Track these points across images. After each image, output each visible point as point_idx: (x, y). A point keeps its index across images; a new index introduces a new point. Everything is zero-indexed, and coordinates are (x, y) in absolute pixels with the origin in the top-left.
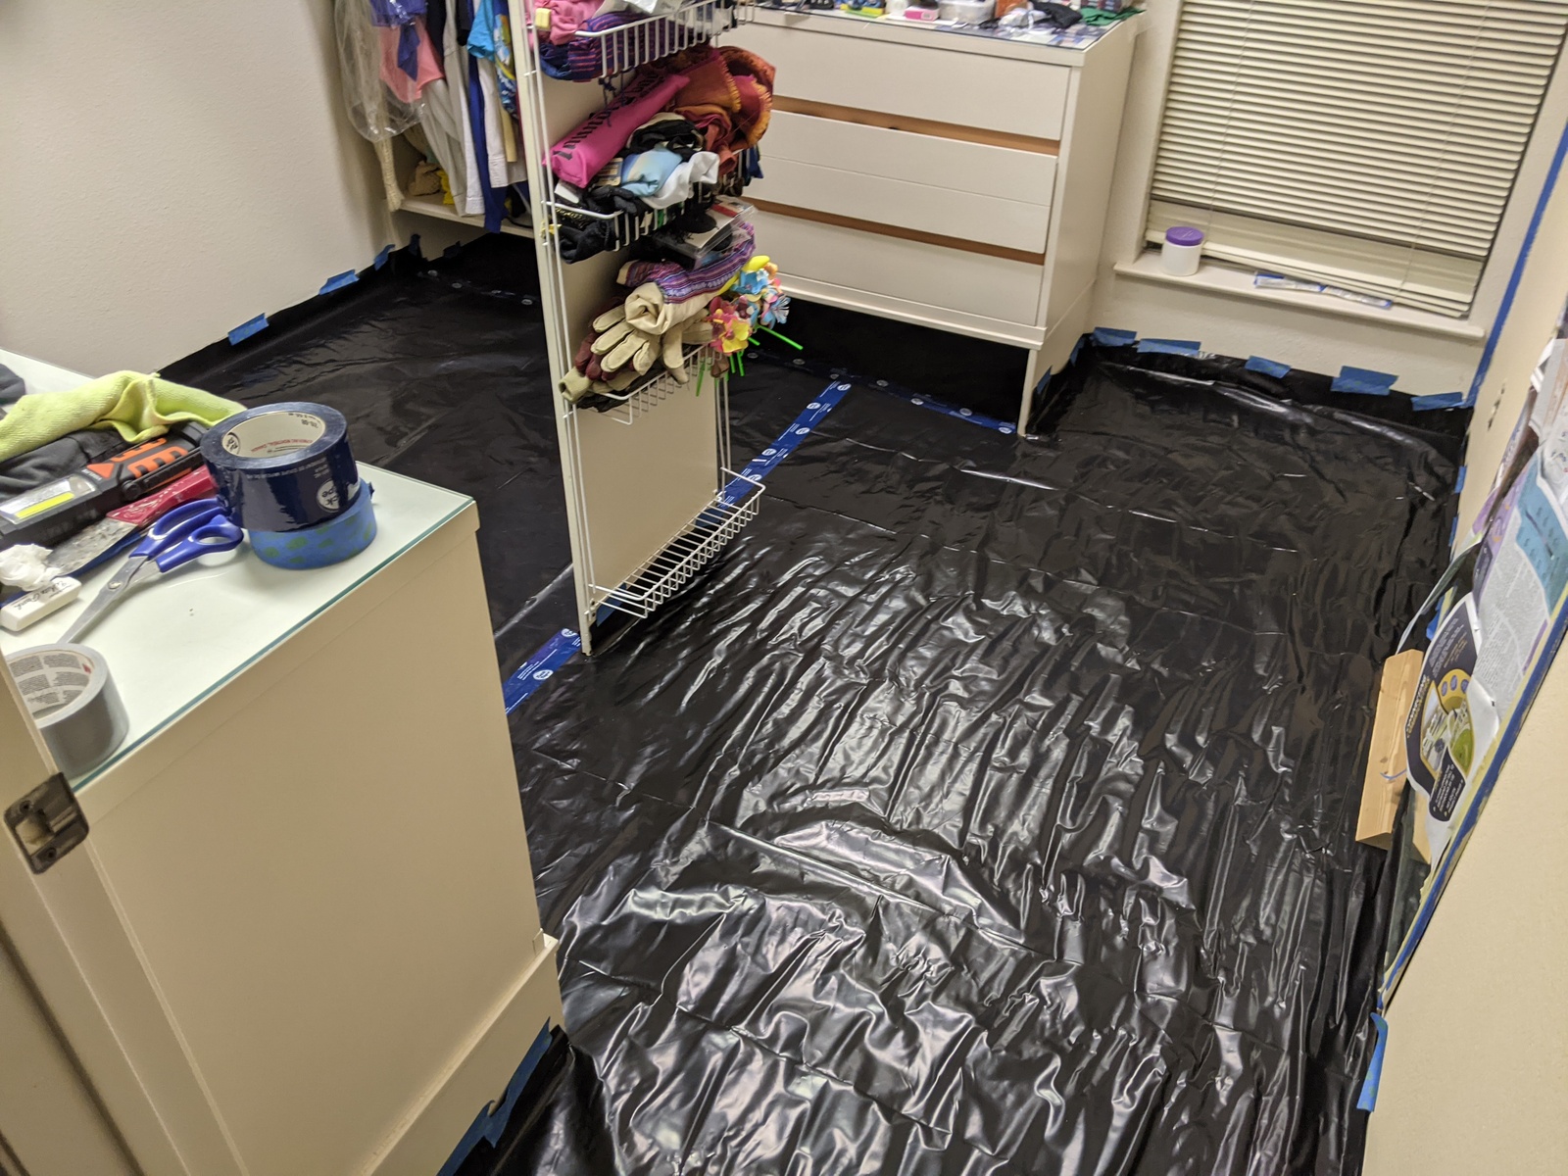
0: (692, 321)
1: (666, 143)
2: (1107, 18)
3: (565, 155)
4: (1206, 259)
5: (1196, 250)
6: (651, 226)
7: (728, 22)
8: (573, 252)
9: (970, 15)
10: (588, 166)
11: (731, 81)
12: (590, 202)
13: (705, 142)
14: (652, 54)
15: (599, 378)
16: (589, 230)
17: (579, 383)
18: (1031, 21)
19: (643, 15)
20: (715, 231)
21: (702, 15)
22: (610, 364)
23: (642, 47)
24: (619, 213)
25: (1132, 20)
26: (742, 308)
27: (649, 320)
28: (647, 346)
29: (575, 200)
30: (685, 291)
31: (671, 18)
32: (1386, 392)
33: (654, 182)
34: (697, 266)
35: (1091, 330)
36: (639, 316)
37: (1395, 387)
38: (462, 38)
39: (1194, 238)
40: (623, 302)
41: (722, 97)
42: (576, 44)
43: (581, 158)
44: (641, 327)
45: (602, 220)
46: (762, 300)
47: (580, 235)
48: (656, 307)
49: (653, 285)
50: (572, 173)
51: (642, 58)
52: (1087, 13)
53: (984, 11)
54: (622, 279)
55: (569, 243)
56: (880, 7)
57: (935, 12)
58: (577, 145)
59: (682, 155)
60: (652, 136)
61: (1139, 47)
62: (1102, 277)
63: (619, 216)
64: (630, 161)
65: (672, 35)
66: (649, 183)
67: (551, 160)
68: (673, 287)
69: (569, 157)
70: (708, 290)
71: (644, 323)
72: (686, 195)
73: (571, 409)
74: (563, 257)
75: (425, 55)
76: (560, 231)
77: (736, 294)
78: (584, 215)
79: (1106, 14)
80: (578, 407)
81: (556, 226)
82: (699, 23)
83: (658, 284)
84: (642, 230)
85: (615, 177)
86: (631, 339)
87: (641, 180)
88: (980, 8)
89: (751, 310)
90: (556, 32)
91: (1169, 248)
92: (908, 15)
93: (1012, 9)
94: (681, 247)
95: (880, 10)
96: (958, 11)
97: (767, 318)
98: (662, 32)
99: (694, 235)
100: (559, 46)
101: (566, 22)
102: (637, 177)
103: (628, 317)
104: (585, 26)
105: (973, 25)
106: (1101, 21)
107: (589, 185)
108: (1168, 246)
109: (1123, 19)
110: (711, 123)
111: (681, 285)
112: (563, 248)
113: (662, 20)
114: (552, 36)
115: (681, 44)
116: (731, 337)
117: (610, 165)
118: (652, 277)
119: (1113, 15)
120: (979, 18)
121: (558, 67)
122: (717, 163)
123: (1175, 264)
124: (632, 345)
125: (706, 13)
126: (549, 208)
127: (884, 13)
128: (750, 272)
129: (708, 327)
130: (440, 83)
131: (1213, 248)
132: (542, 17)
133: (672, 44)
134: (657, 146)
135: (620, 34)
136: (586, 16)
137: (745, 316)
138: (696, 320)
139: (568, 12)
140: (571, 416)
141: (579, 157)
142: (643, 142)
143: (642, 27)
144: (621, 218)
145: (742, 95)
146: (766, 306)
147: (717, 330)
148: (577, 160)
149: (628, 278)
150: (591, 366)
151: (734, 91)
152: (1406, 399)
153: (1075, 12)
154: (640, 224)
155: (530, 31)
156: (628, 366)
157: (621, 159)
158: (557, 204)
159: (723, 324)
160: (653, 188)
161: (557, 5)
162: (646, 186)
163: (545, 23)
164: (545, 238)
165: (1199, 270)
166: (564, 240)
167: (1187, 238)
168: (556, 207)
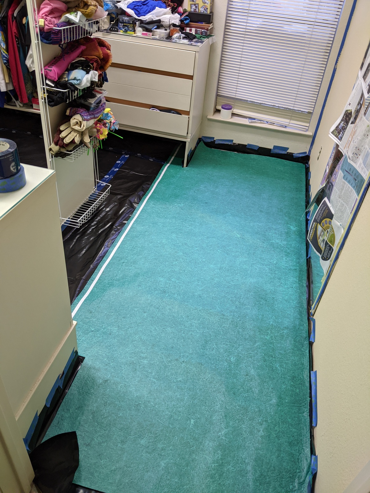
0: (90, 128)
1: (81, 68)
2: (203, 37)
3: (49, 70)
4: (233, 114)
5: (230, 112)
6: (77, 95)
7: (97, 29)
8: (53, 103)
9: (163, 35)
10: (57, 74)
11: (99, 48)
12: (58, 86)
13: (93, 67)
14: (76, 37)
15: (63, 146)
16: (58, 95)
17: (56, 148)
18: (182, 38)
19: (73, 24)
20: (97, 98)
21: (90, 26)
22: (67, 141)
23: (73, 34)
24: (68, 90)
25: (210, 38)
26: (105, 124)
27: (78, 127)
28: (78, 135)
29: (53, 85)
30: (89, 117)
31: (82, 26)
32: (286, 153)
33: (79, 80)
34: (91, 109)
35: (201, 137)
36: (75, 125)
37: (289, 151)
39: (230, 108)
40: (69, 120)
41: (97, 54)
42: (54, 31)
43: (54, 71)
44: (76, 129)
45: (63, 92)
46: (111, 122)
47: (55, 97)
48: (80, 122)
49: (79, 115)
50: (52, 76)
51: (73, 38)
52: (197, 36)
53: (167, 34)
54: (68, 113)
55: (51, 100)
56: (133, 32)
57: (151, 34)
58: (53, 67)
59: (86, 72)
60: (77, 65)
61: (212, 48)
62: (203, 120)
63: (68, 91)
64: (70, 73)
65: (82, 31)
66: (77, 80)
67: (44, 72)
68: (86, 116)
69: (51, 71)
70: (95, 118)
71: (77, 128)
72: (89, 85)
73: (52, 157)
74: (49, 105)
76: (48, 96)
77: (103, 120)
78: (56, 90)
79: (203, 36)
80: (54, 157)
81: (46, 94)
82: (89, 28)
83: (80, 115)
84: (75, 96)
85: (66, 78)
86: (72, 133)
87: (75, 79)
88: (165, 33)
89: (107, 125)
90: (46, 27)
92: (143, 34)
93: (176, 33)
94: (86, 103)
95: (133, 33)
96: (159, 33)
97: (113, 128)
98: (79, 30)
99: (90, 99)
100: (47, 32)
101: (50, 24)
102: (73, 78)
103: (71, 126)
104: (56, 26)
105: (164, 38)
106: (202, 38)
107: (58, 80)
108: (223, 110)
109: (208, 38)
110: (95, 62)
111: (87, 115)
112: (49, 102)
113: (79, 26)
114: (45, 29)
115: (84, 35)
116: (102, 134)
117: (63, 74)
118: (78, 112)
119: (205, 37)
120: (165, 36)
121: (47, 40)
122: (98, 74)
123: (225, 116)
124: (73, 135)
125: (91, 25)
126: (44, 88)
127: (135, 33)
128: (106, 113)
129: (95, 130)
131: (236, 111)
132: (41, 22)
133: (82, 35)
134: (78, 68)
135: (67, 29)
136: (56, 23)
137: (106, 127)
138: (92, 127)
139: (50, 21)
140: (52, 160)
141: (55, 71)
142: (74, 67)
143: (73, 27)
144: (69, 91)
145: (103, 53)
146: (112, 124)
148: (54, 72)
149: (70, 113)
150: (60, 142)
151: (100, 52)
152: (291, 154)
153: (194, 35)
154: (74, 94)
155: (36, 27)
156: (73, 142)
157: (67, 72)
158: (47, 87)
159: (100, 129)
160: (78, 82)
161: (46, 18)
162: (76, 81)
163: (43, 24)
164: (42, 99)
165: (231, 118)
166: (49, 99)
167: (228, 107)
168: (46, 88)
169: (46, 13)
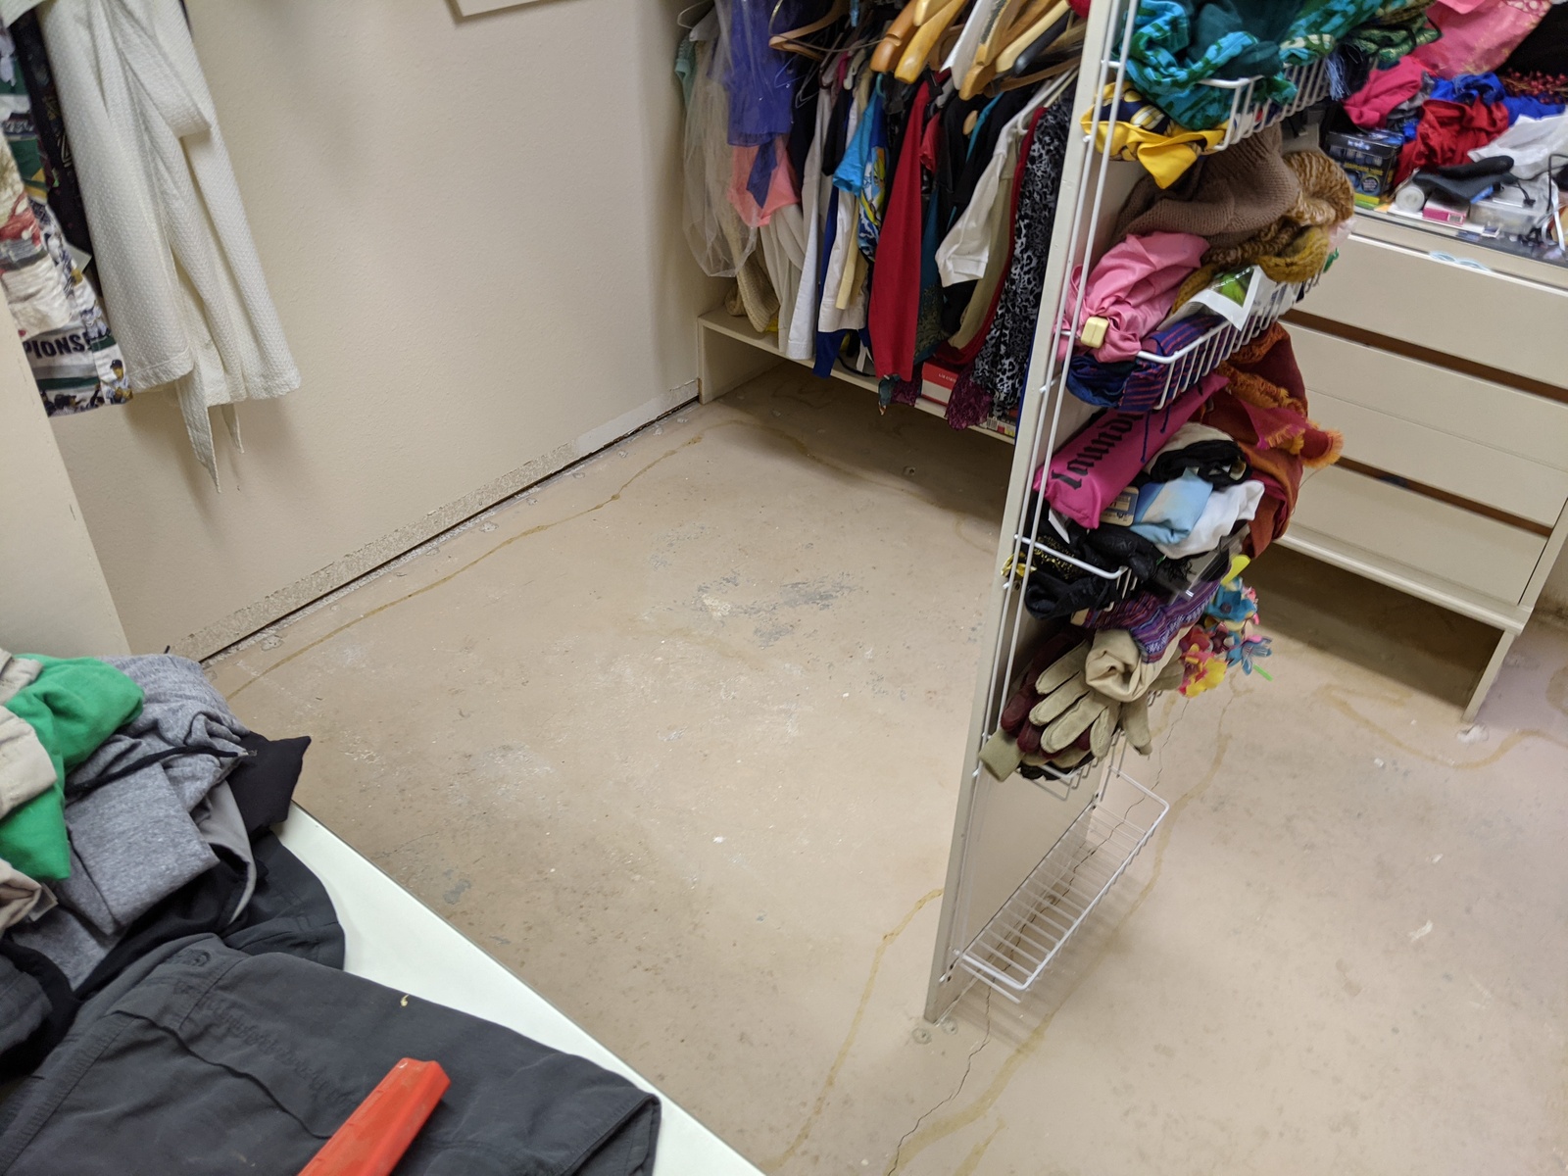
1: (1197, 472)
3: (1067, 480)
8: (1044, 605)
9: (1508, 224)
12: (1087, 549)
15: (1038, 751)
17: (1006, 758)
19: (1220, 320)
22: (1055, 739)
24: (1125, 570)
26: (1219, 637)
27: (1116, 683)
28: (1106, 712)
29: (1070, 544)
30: (1165, 639)
33: (1180, 529)
36: (1105, 676)
38: (830, 166)
44: (1104, 689)
45: (1102, 577)
47: (1063, 588)
48: (1128, 667)
49: (1126, 637)
50: (1077, 506)
55: (1042, 592)
57: (1463, 215)
59: (1215, 485)
63: (1122, 575)
64: (1149, 494)
66: (1172, 529)
67: (1046, 485)
68: (1154, 639)
69: (1076, 485)
70: (1186, 625)
71: (1112, 686)
75: (781, 178)
76: (1031, 574)
77: (1214, 620)
78: (1074, 566)
81: (1028, 568)
83: (1133, 635)
85: (1126, 513)
86: (1085, 705)
87: (1162, 523)
90: (1112, 352)
92: (1423, 213)
95: (1378, 201)
100: (1105, 367)
101: (1126, 339)
102: (1158, 519)
103: (1087, 677)
104: (1151, 344)
112: (1031, 595)
114: (1101, 353)
117: (1122, 497)
118: (1126, 622)
120: (1518, 230)
121: (1097, 391)
122: (1261, 494)
124: (1086, 715)
126: (1024, 547)
128: (1232, 586)
129: (1180, 671)
130: (793, 209)
132: (1093, 329)
134: (1185, 473)
139: (1130, 323)
142: (1169, 468)
143: (1214, 336)
147: (1189, 670)
149: (1088, 620)
150: (1028, 734)
155: (1064, 338)
156: (1079, 744)
157: (1135, 491)
158: (1040, 546)
159: (1197, 664)
160: (1176, 538)
161: (1118, 315)
162: (1169, 534)
163: (1097, 341)
164: (1008, 576)
166: (1036, 587)
168: (1035, 548)
169: (1120, 294)
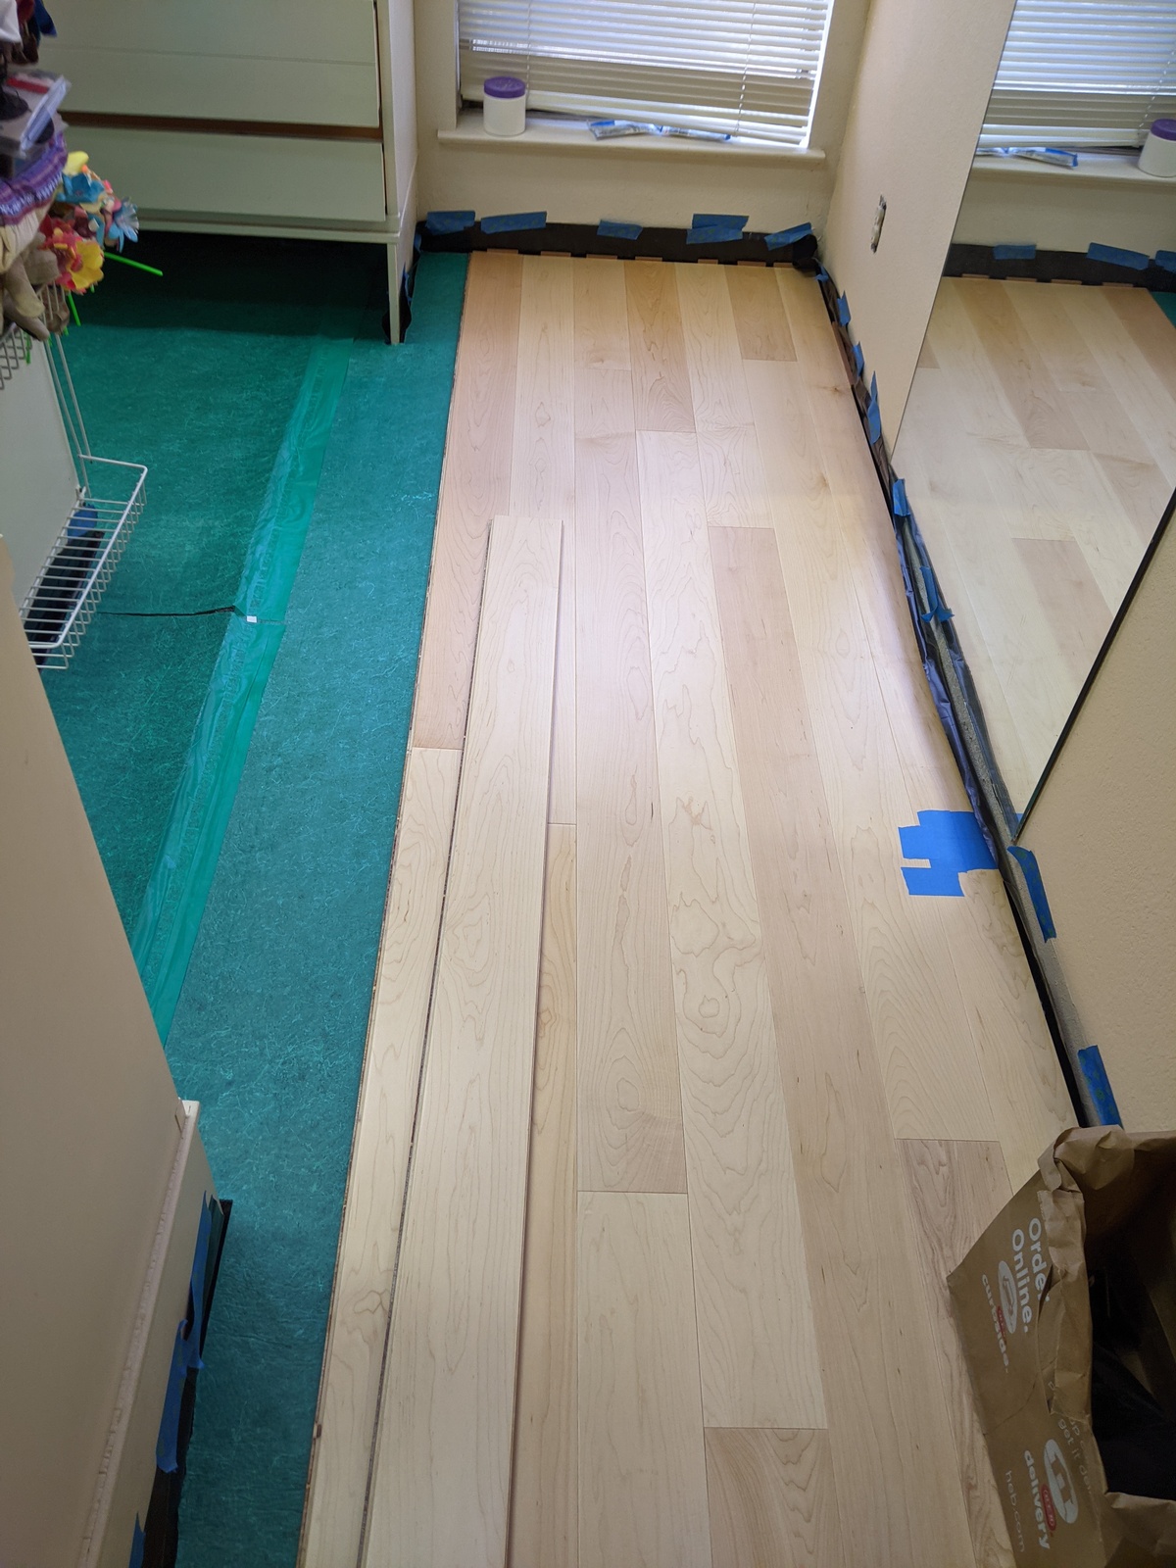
0: (28, 253)
4: (532, 112)
5: (519, 103)
20: (31, 116)
26: (81, 226)
32: (740, 237)
35: (424, 216)
37: (748, 228)
39: (517, 88)
46: (103, 211)
68: (4, 201)
70: (38, 204)
77: (69, 207)
89: (94, 225)
91: (491, 103)
97: (116, 235)
99: (3, 124)
111: (9, 199)
116: (79, 268)
122: (14, 7)
123: (503, 120)
128: (74, 173)
129: (50, 257)
131: (540, 98)
137: (89, 234)
138: (34, 248)
146: (109, 218)
147: (63, 258)
152: (759, 238)
159: (68, 251)
165: (527, 127)
167: (508, 86)
